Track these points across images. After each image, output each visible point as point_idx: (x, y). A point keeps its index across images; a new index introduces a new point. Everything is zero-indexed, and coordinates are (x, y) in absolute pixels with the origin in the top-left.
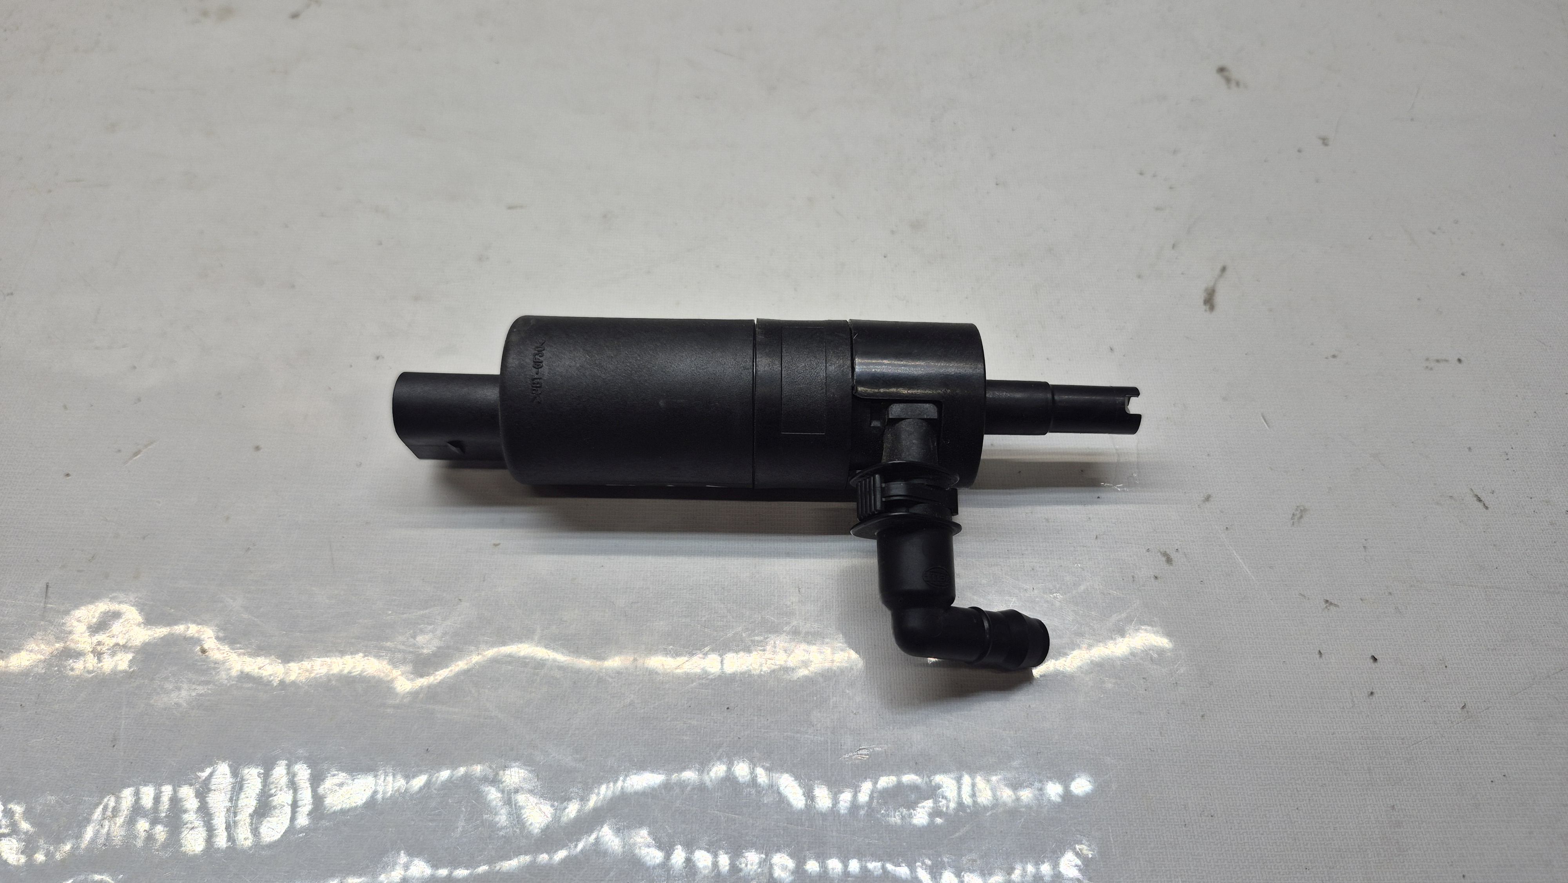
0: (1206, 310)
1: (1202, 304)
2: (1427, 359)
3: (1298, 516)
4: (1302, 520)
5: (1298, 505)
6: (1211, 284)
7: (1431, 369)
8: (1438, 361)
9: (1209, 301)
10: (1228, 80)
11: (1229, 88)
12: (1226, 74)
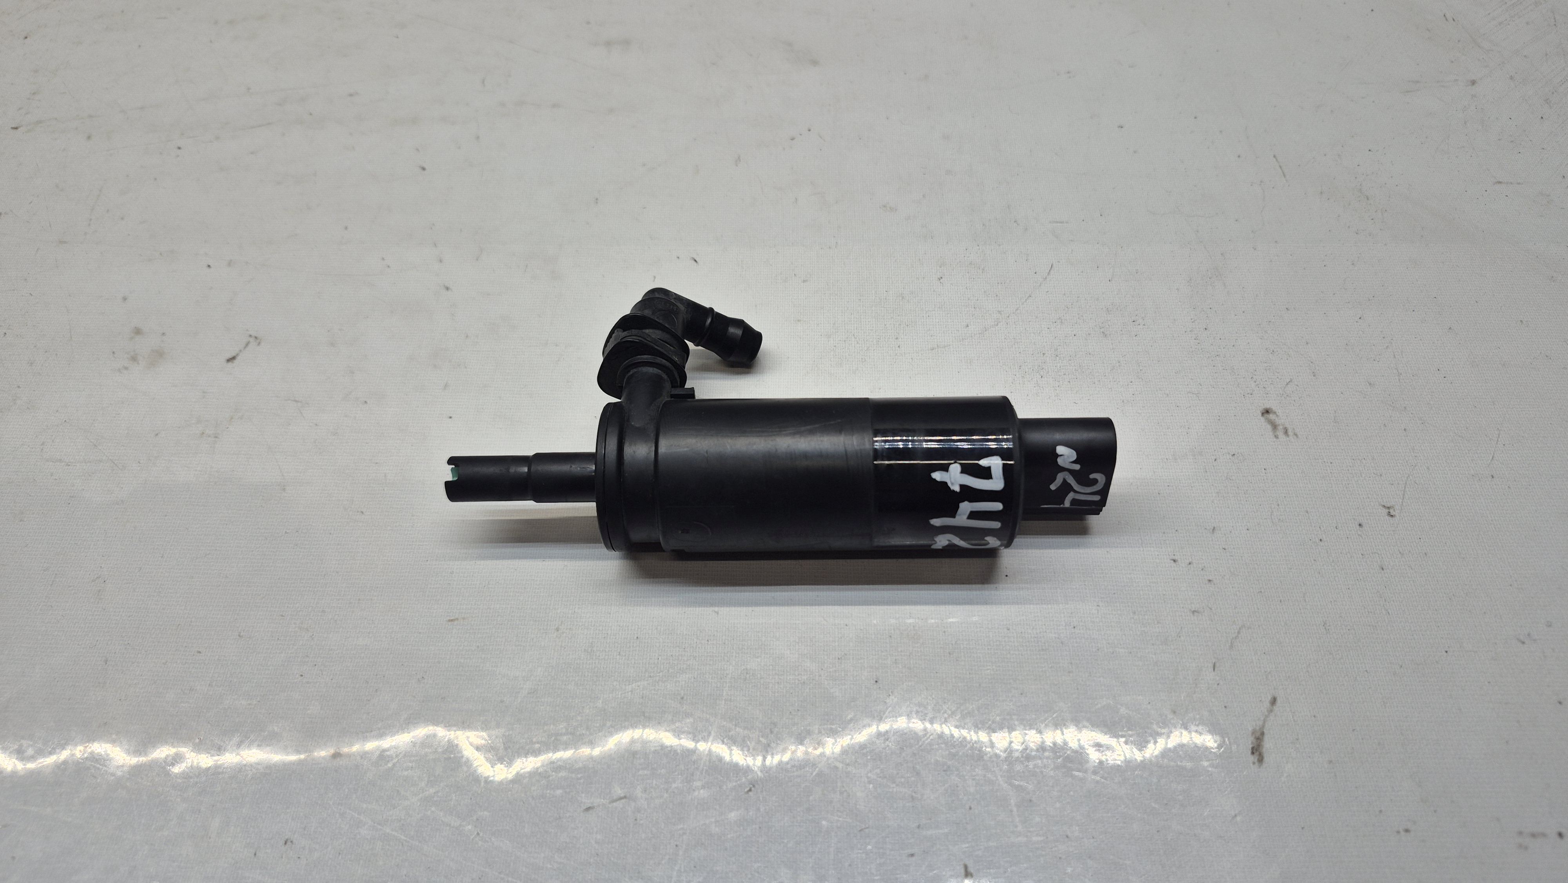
0: (1254, 763)
1: (1250, 752)
7: (1526, 848)
8: (1533, 835)
9: (1257, 750)
10: (1275, 427)
11: (1276, 437)
12: (1271, 416)
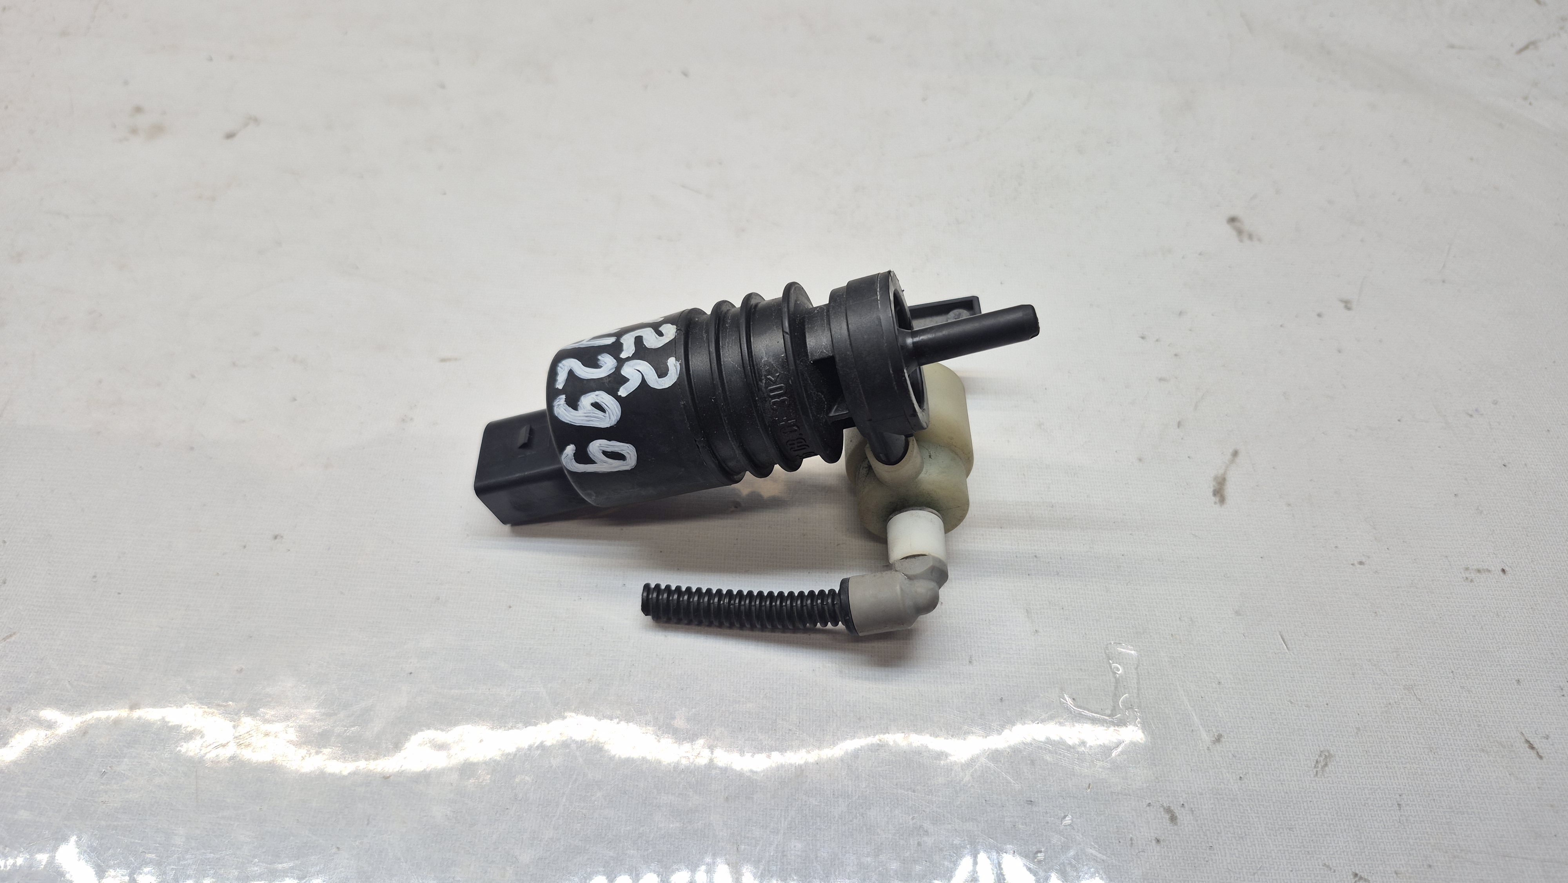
2: (1467, 569)
3: (1323, 764)
4: (1326, 768)
5: (1321, 750)
6: (1221, 472)
